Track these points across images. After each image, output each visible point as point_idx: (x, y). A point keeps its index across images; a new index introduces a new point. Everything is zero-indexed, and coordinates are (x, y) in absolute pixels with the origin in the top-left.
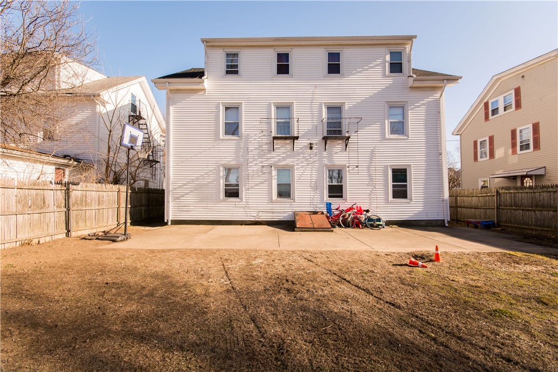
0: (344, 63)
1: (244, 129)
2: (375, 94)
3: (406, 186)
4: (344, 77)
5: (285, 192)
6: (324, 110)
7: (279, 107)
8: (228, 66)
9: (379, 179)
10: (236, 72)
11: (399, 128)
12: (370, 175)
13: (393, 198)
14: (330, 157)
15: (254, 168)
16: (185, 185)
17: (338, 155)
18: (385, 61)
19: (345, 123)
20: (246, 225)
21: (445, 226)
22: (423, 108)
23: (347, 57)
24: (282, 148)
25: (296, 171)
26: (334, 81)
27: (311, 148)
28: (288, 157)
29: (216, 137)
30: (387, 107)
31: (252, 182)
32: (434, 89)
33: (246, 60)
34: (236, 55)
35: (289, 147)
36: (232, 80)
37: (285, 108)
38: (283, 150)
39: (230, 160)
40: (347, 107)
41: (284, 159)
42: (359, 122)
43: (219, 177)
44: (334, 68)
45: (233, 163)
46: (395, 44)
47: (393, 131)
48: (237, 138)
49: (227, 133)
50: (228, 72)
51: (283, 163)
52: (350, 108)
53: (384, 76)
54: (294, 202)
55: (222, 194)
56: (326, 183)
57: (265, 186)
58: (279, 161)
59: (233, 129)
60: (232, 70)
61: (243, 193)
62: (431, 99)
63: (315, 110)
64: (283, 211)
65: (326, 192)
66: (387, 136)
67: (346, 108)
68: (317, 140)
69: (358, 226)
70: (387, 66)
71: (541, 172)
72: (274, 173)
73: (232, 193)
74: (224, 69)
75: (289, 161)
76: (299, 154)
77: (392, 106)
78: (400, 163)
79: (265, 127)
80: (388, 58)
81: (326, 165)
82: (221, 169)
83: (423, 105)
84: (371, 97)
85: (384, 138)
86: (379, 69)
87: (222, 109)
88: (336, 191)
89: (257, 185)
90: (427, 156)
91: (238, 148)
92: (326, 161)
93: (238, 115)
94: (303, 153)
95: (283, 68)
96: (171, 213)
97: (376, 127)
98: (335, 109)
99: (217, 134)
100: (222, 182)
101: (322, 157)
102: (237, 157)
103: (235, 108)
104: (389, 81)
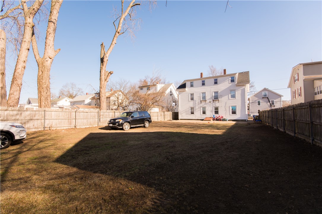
0: (218, 81)
1: (195, 99)
2: (227, 88)
3: (236, 111)
4: (218, 85)
5: (204, 113)
6: (213, 93)
7: (202, 93)
8: (191, 85)
9: (228, 109)
10: (193, 86)
11: (233, 96)
12: (225, 108)
13: (232, 114)
14: (215, 104)
15: (197, 107)
16: (182, 111)
17: (217, 104)
19: (219, 96)
20: (195, 120)
21: (246, 121)
22: (240, 91)
23: (219, 80)
24: (203, 103)
25: (207, 108)
26: (216, 86)
27: (210, 102)
29: (189, 101)
30: (230, 91)
31: (196, 111)
32: (244, 85)
33: (195, 83)
34: (193, 82)
35: (205, 102)
36: (192, 88)
37: (204, 93)
38: (204, 103)
39: (192, 106)
41: (204, 105)
42: (222, 96)
43: (189, 110)
44: (216, 83)
46: (232, 75)
47: (231, 97)
48: (193, 101)
50: (191, 86)
51: (204, 106)
53: (229, 83)
54: (206, 115)
55: (190, 113)
56: (214, 111)
57: (200, 111)
59: (192, 99)
60: (192, 86)
61: (195, 113)
62: (242, 88)
63: (211, 94)
64: (204, 116)
65: (214, 113)
66: (230, 98)
67: (219, 92)
68: (211, 100)
69: (220, 121)
70: (230, 81)
72: (202, 108)
73: (192, 113)
74: (190, 86)
75: (205, 106)
76: (207, 104)
77: (231, 91)
78: (234, 105)
79: (199, 98)
80: (230, 79)
81: (214, 106)
82: (190, 108)
84: (225, 89)
85: (229, 99)
86: (228, 82)
87: (190, 95)
88: (217, 112)
89: (198, 111)
90: (241, 103)
91: (194, 103)
92: (214, 105)
95: (203, 84)
96: (180, 117)
97: (227, 96)
98: (216, 93)
99: (189, 100)
100: (190, 110)
101: (213, 104)
102: (193, 105)
103: (192, 95)
104: (231, 85)
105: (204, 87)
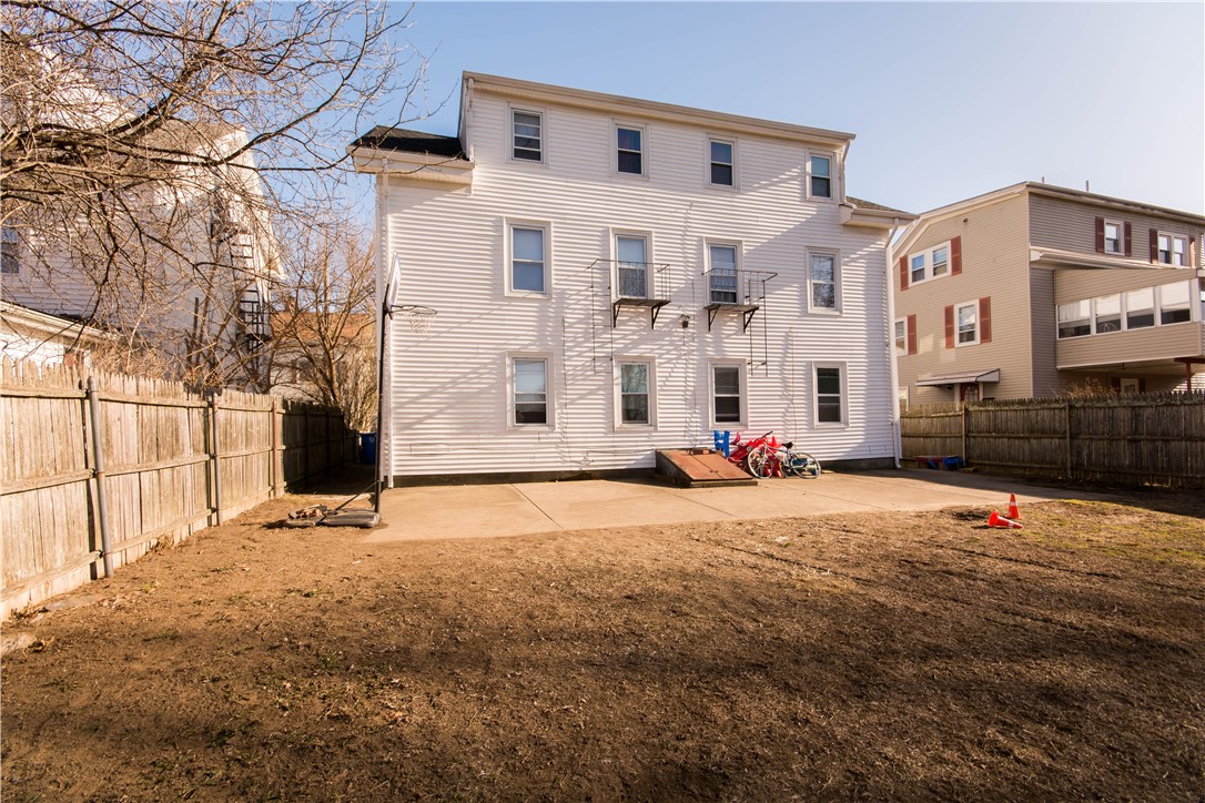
0: (738, 167)
1: (555, 277)
2: (790, 230)
3: (837, 400)
4: (739, 193)
5: (636, 411)
6: (706, 253)
8: (518, 141)
9: (798, 386)
10: (537, 156)
11: (828, 296)
12: (784, 380)
13: (820, 421)
14: (718, 344)
15: (576, 360)
16: (425, 395)
17: (733, 344)
18: (805, 173)
19: (743, 279)
20: (560, 480)
21: (895, 468)
22: (862, 264)
23: (745, 155)
24: (632, 322)
25: (657, 370)
26: (720, 199)
27: (685, 325)
28: (642, 340)
29: (497, 293)
30: (808, 256)
31: (572, 391)
32: (876, 231)
33: (557, 130)
34: (536, 119)
35: (645, 320)
36: (525, 173)
37: (635, 241)
38: (632, 326)
39: (526, 341)
40: (745, 249)
41: (635, 344)
43: (503, 380)
44: (722, 174)
45: (534, 349)
46: (820, 144)
47: (818, 301)
48: (539, 296)
49: (518, 284)
50: (518, 154)
51: (633, 353)
52: (750, 252)
53: (804, 199)
54: (656, 431)
55: (511, 417)
56: (711, 395)
58: (626, 348)
59: (531, 275)
60: (527, 150)
61: (556, 413)
62: (872, 248)
63: (691, 250)
64: (636, 447)
65: (711, 411)
66: (810, 311)
67: (744, 252)
68: (693, 309)
69: (775, 474)
70: (808, 181)
71: (993, 378)
72: (617, 372)
73: (532, 414)
74: (509, 146)
75: (644, 350)
76: (662, 336)
77: (816, 253)
78: (828, 359)
79: (596, 277)
80: (808, 167)
81: (711, 359)
82: (508, 361)
83: (861, 257)
84: (784, 234)
85: (805, 313)
86: (796, 184)
87: (506, 231)
88: (729, 409)
89: (582, 397)
90: (869, 348)
91: (542, 319)
92: (711, 351)
93: (542, 248)
94: (670, 334)
95: (630, 162)
96: (395, 459)
97: (792, 292)
99: (498, 285)
100: (510, 388)
101: (703, 344)
102: (541, 338)
103: (534, 233)
104: (811, 210)
105: (628, 186)
